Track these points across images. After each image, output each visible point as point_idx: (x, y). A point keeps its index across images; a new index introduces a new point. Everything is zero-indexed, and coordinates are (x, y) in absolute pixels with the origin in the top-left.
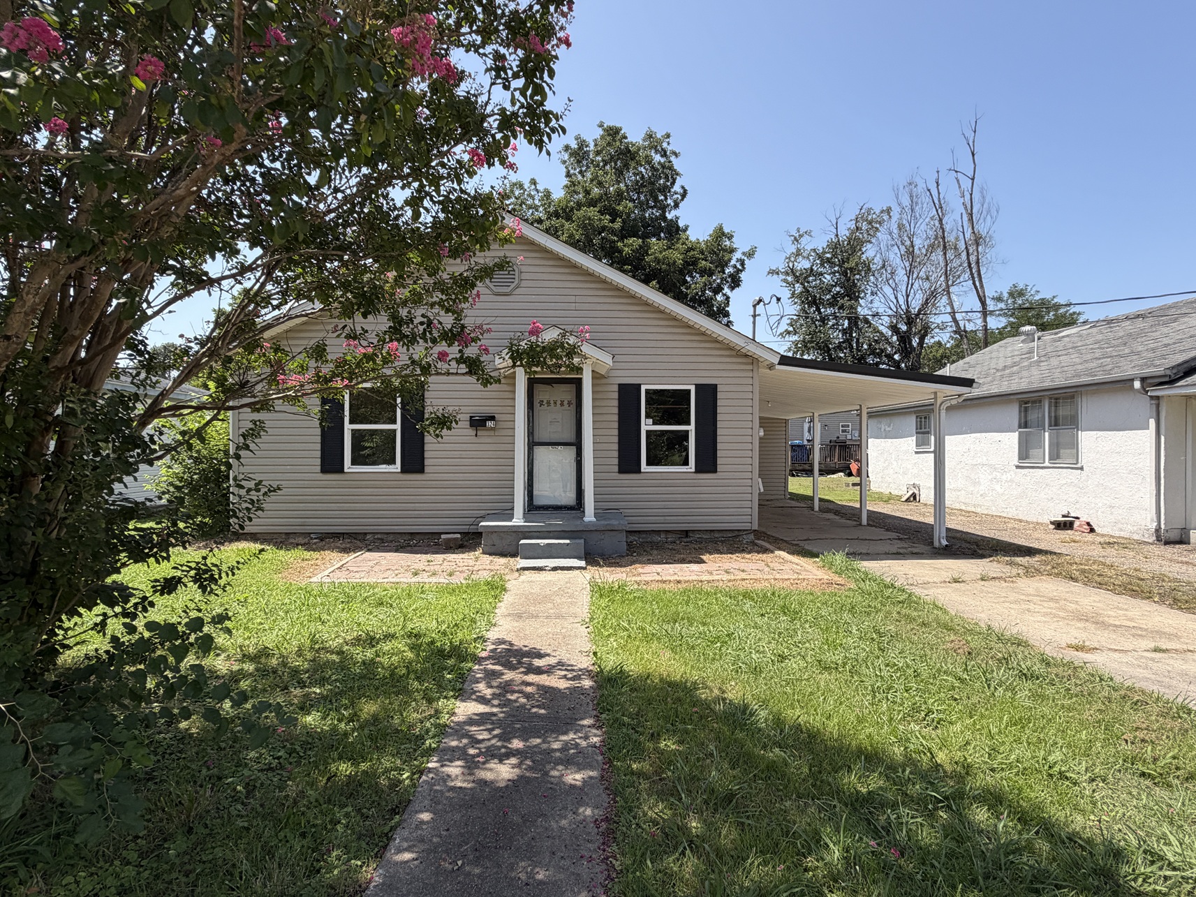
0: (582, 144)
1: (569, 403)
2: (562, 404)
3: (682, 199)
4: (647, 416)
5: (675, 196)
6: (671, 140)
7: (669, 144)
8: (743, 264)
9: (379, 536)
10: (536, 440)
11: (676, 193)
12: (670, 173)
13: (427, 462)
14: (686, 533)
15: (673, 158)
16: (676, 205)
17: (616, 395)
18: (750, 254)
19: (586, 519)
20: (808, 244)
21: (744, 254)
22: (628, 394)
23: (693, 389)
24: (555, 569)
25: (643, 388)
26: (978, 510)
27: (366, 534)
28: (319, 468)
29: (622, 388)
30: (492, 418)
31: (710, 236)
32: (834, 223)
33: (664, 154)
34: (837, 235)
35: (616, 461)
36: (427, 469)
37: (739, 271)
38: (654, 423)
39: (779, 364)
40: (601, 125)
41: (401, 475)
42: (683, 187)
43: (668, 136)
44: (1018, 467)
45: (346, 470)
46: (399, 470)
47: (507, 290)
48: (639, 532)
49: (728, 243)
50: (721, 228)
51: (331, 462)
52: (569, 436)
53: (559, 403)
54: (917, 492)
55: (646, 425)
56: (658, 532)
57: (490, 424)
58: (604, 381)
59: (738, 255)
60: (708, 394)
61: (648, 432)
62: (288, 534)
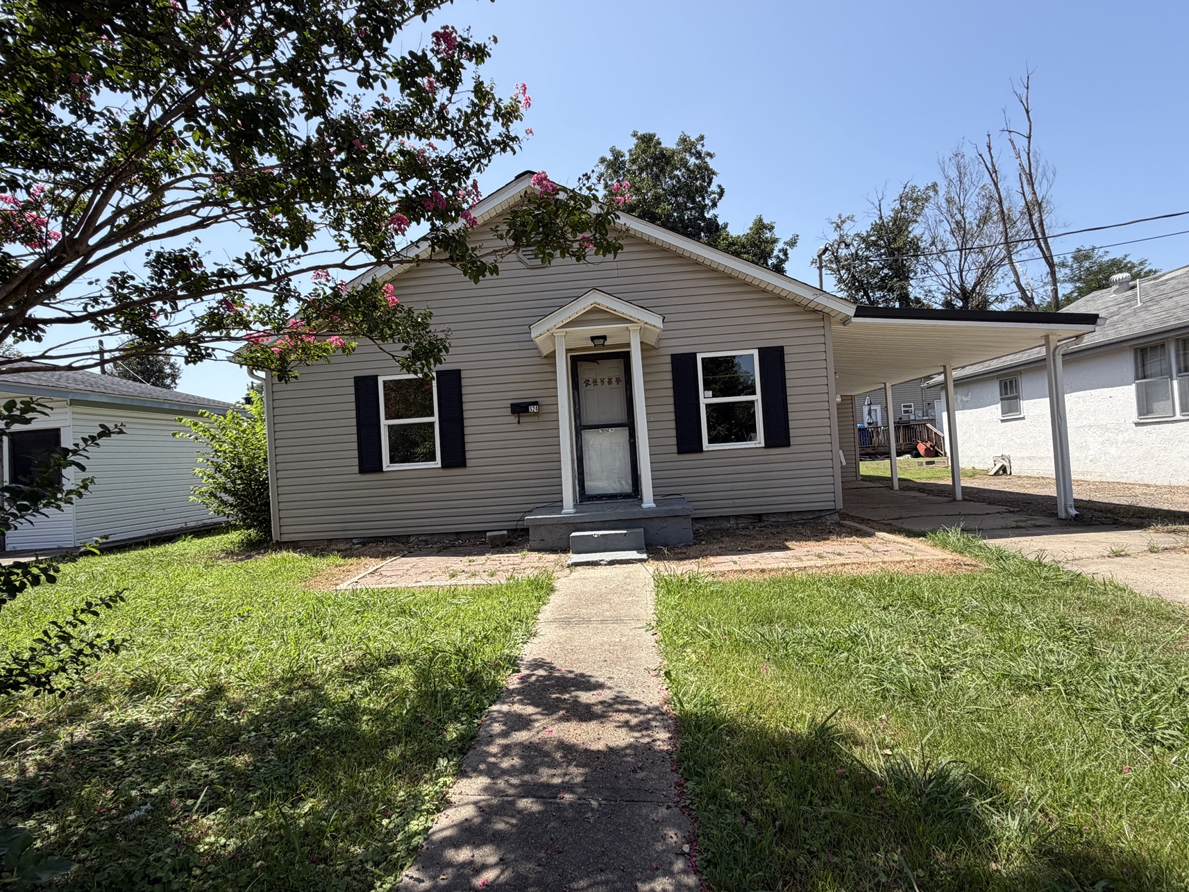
0: (617, 155)
1: (618, 381)
2: (610, 382)
3: (720, 198)
4: (706, 389)
5: (713, 196)
6: (705, 141)
7: (703, 145)
8: (786, 254)
9: (424, 538)
10: (584, 423)
11: (714, 193)
12: (706, 173)
13: (468, 455)
14: (759, 517)
15: (708, 159)
16: (714, 205)
17: (669, 367)
18: (792, 243)
19: (645, 506)
20: (850, 230)
21: (785, 243)
22: (683, 365)
23: (756, 353)
24: (612, 563)
25: (699, 357)
27: (409, 536)
28: (357, 468)
29: (676, 359)
30: (535, 403)
31: (751, 229)
32: (877, 205)
33: (698, 155)
34: (881, 218)
35: (674, 441)
36: (469, 463)
37: (782, 261)
38: (714, 396)
39: (855, 316)
40: (635, 135)
41: (442, 471)
42: (720, 186)
43: (702, 138)
44: (1137, 424)
45: (385, 469)
46: (440, 466)
48: (705, 518)
49: (768, 235)
50: (760, 220)
51: (369, 462)
52: (621, 417)
53: (606, 381)
54: (1007, 464)
55: (706, 398)
56: (727, 518)
57: (533, 409)
58: (654, 353)
59: (780, 245)
60: (773, 359)
61: (708, 406)
62: (330, 540)
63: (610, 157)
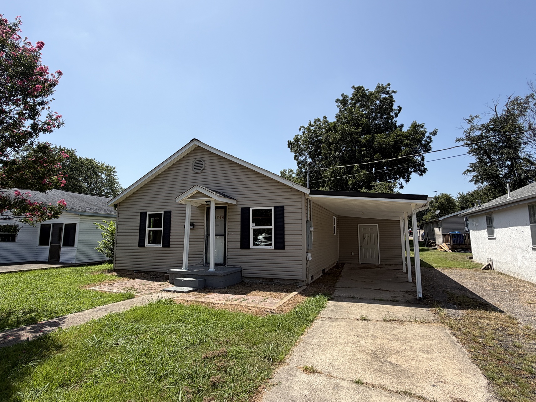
0: (345, 97)
1: (222, 217)
2: (220, 218)
3: (399, 112)
4: (253, 222)
5: (395, 111)
6: (390, 86)
7: (390, 88)
8: (430, 139)
11: (396, 110)
12: (390, 101)
13: (171, 243)
14: (272, 279)
15: (393, 94)
16: (396, 115)
17: (240, 213)
18: (434, 133)
19: (210, 270)
20: (478, 123)
21: (431, 134)
22: (245, 211)
23: (273, 208)
25: (251, 209)
26: (519, 277)
27: (151, 272)
28: (138, 245)
29: (243, 209)
30: (192, 225)
31: (410, 127)
32: (494, 108)
33: (388, 93)
34: (497, 115)
35: (239, 243)
36: (171, 246)
37: (429, 143)
38: (256, 226)
39: (310, 194)
40: (353, 87)
41: (162, 248)
42: (399, 107)
43: (389, 85)
44: (533, 249)
45: (146, 246)
46: (161, 246)
47: (200, 171)
48: (250, 278)
49: (422, 129)
50: (416, 123)
51: (141, 243)
52: (223, 233)
53: (219, 217)
54: (491, 263)
55: (252, 227)
56: (259, 278)
58: (235, 207)
59: (427, 135)
60: (280, 210)
61: (254, 230)
62: (128, 270)
63: (341, 98)
